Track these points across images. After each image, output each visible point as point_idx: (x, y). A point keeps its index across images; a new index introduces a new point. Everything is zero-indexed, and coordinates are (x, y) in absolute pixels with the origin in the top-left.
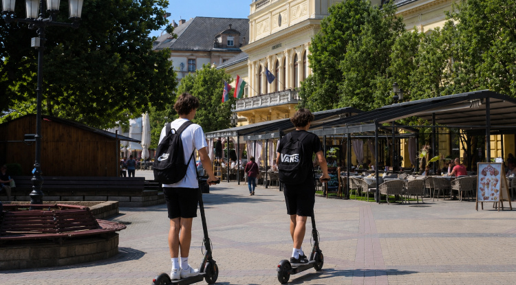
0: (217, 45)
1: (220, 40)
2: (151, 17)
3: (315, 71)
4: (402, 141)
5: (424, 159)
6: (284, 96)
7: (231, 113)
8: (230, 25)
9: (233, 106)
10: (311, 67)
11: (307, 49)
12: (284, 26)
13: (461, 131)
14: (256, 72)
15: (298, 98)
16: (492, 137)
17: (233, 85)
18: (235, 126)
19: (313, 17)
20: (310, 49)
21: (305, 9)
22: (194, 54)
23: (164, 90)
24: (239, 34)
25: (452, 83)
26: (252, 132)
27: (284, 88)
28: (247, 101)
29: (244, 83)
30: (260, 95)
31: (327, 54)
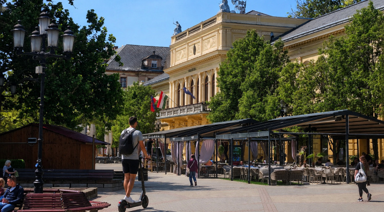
0: (143, 67)
1: (146, 63)
2: (104, 49)
3: (222, 89)
4: (286, 143)
5: (303, 156)
6: (197, 107)
7: (156, 120)
8: (154, 52)
9: (157, 114)
10: (218, 86)
11: (216, 73)
12: (198, 54)
13: (329, 136)
14: (176, 89)
15: (208, 109)
16: (350, 141)
17: (157, 98)
18: (159, 131)
19: (220, 48)
20: (218, 73)
21: (214, 43)
22: (125, 73)
23: (115, 104)
24: (162, 59)
25: (323, 101)
26: (176, 135)
27: (198, 101)
28: (168, 111)
29: (166, 97)
30: (179, 106)
31: (231, 77)
